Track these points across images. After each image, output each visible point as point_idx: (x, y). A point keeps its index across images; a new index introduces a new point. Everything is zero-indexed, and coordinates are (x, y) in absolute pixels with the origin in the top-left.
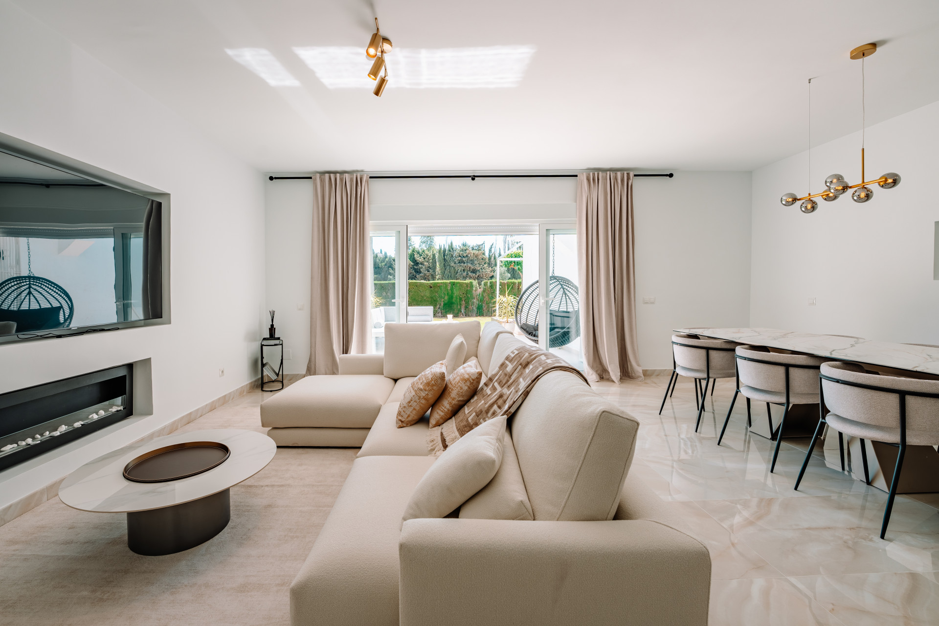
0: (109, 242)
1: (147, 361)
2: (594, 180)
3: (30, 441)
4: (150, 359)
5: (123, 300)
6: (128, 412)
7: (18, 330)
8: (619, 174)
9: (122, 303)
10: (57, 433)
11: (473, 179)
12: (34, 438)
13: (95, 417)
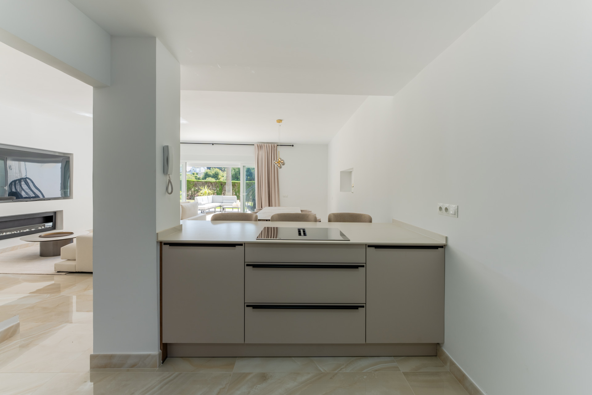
0: (59, 165)
1: (61, 211)
2: (260, 146)
3: (16, 232)
4: (62, 211)
5: (64, 189)
6: (54, 227)
7: (16, 199)
8: (270, 145)
9: (63, 191)
10: (25, 231)
11: (213, 145)
12: (17, 232)
13: (40, 228)
